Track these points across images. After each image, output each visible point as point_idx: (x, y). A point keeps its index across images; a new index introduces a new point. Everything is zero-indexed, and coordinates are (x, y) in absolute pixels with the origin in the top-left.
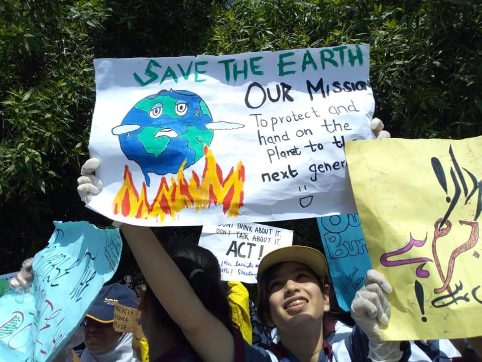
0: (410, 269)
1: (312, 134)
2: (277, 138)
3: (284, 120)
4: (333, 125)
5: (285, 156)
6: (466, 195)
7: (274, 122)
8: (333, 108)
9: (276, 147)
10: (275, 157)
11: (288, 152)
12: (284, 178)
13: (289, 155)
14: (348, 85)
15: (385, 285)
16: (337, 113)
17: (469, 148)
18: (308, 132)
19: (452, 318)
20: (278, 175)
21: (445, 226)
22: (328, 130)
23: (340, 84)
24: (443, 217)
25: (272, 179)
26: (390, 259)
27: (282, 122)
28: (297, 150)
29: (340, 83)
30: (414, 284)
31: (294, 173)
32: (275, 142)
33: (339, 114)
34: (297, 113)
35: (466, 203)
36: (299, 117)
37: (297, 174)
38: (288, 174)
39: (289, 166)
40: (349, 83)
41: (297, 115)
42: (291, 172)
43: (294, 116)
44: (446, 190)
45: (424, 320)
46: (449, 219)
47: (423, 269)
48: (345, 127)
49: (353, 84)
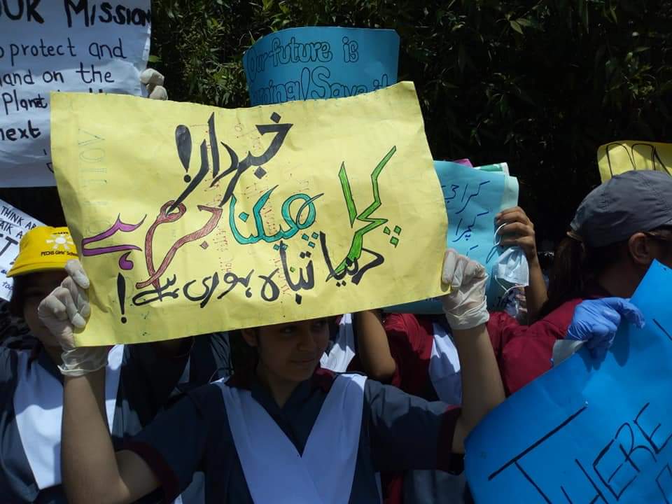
0: (112, 259)
1: (63, 81)
2: (17, 77)
3: (28, 50)
4: (91, 72)
5: (26, 107)
6: (214, 175)
7: (15, 52)
8: (95, 45)
9: (15, 91)
10: (12, 106)
11: (30, 102)
12: (22, 137)
13: (31, 106)
14: (122, 11)
15: (79, 277)
16: (98, 55)
17: (239, 120)
18: (58, 77)
19: (153, 318)
20: (14, 133)
21: (176, 210)
22: (83, 78)
23: (111, 8)
24: (176, 200)
25: (6, 137)
26: (88, 246)
27: (25, 53)
28: (42, 101)
29: (112, 6)
30: (116, 278)
31: (35, 133)
32: (13, 83)
33: (100, 58)
34: (47, 44)
35: (212, 185)
36: (49, 51)
37: (39, 134)
38: (28, 133)
39: (29, 122)
40: (124, 9)
41: (47, 47)
42: (32, 130)
43: (42, 47)
44: (186, 167)
45: (124, 320)
46: (184, 202)
47: (127, 259)
48: (106, 77)
49: (128, 11)
